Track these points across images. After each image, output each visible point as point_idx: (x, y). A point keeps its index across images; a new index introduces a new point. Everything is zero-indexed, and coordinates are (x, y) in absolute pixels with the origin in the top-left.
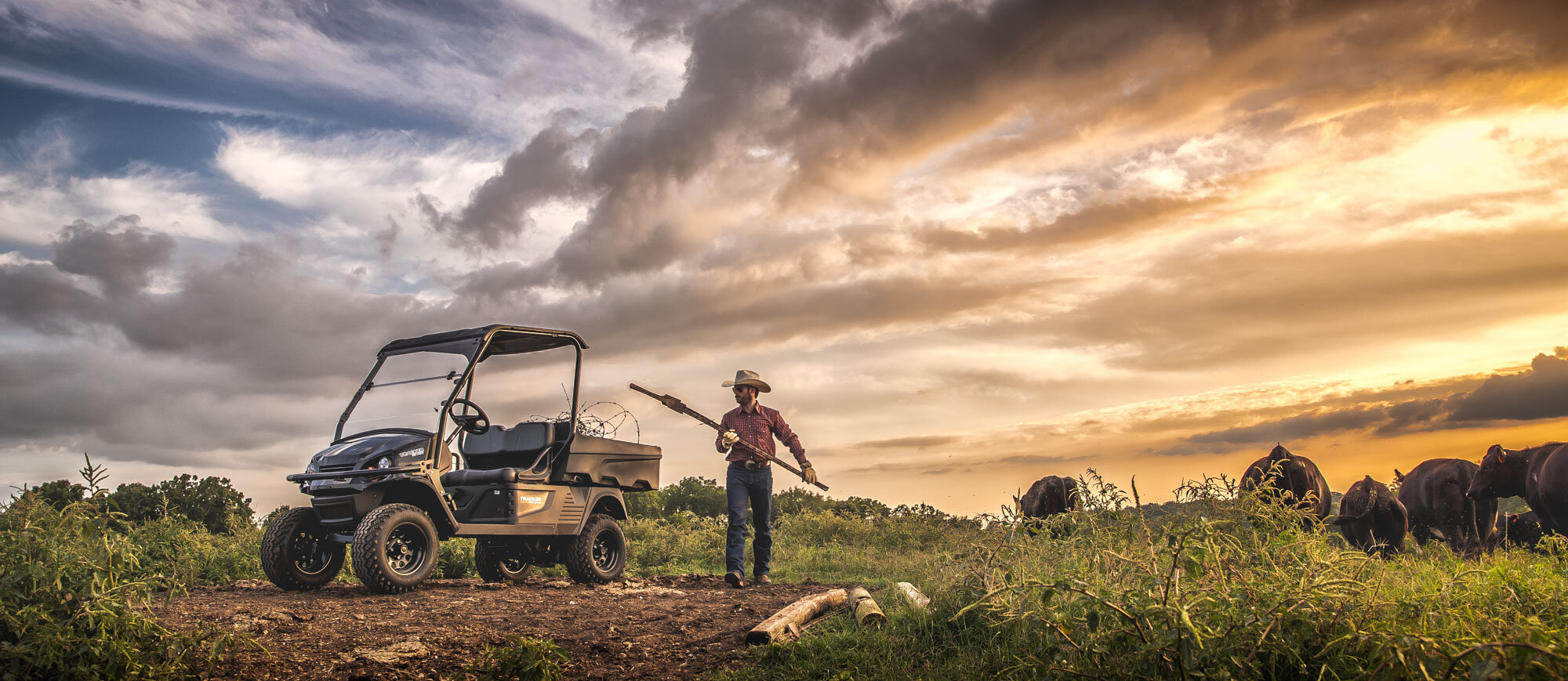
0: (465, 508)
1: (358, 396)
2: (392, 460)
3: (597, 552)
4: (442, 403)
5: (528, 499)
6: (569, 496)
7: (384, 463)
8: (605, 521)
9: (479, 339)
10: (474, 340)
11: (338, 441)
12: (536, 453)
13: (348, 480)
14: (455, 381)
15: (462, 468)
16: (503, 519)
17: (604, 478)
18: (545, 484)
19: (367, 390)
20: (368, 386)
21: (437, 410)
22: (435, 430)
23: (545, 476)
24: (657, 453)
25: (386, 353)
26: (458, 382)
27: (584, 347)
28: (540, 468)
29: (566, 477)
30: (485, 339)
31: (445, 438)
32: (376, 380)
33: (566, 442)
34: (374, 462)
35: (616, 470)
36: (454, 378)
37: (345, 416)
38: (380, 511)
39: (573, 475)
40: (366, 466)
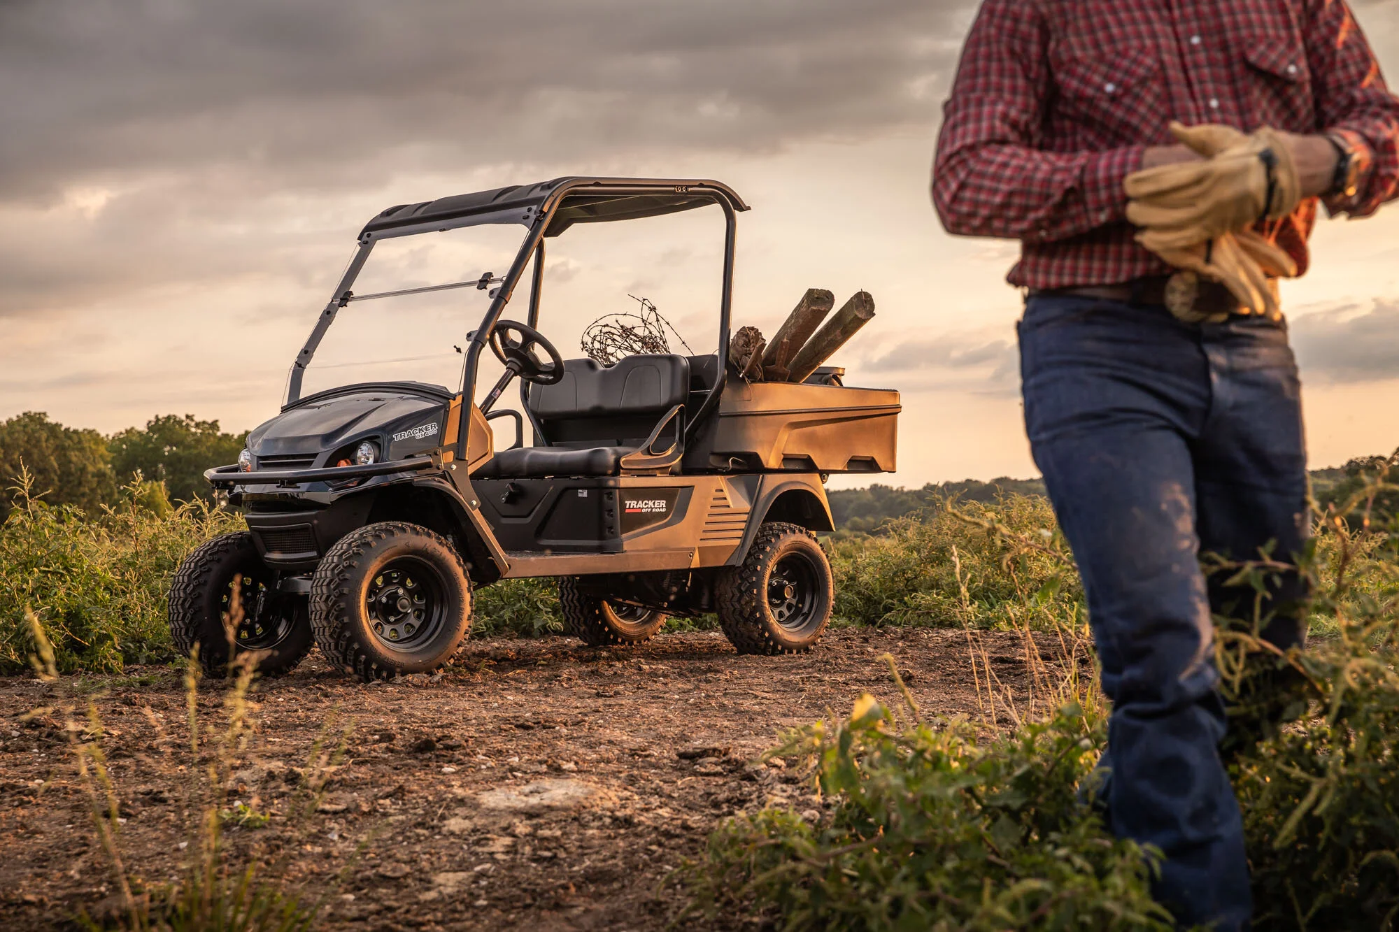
0: (529, 520)
1: (327, 316)
2: (379, 446)
3: (776, 593)
4: (469, 335)
5: (641, 504)
6: (720, 495)
7: (366, 455)
8: (792, 538)
9: (534, 208)
10: (525, 209)
11: (295, 403)
12: (654, 414)
13: (304, 486)
14: (492, 292)
15: (528, 442)
16: (595, 543)
17: (787, 459)
18: (673, 473)
19: (340, 305)
20: (344, 297)
21: (459, 350)
22: (454, 386)
23: (672, 458)
24: (890, 401)
25: (373, 233)
26: (496, 294)
27: (741, 207)
28: (659, 448)
29: (713, 462)
30: (545, 209)
31: (479, 399)
32: (356, 288)
33: (711, 392)
34: (349, 451)
35: (811, 440)
36: (490, 287)
37: (307, 354)
38: (356, 536)
39: (726, 456)
40: (333, 461)
